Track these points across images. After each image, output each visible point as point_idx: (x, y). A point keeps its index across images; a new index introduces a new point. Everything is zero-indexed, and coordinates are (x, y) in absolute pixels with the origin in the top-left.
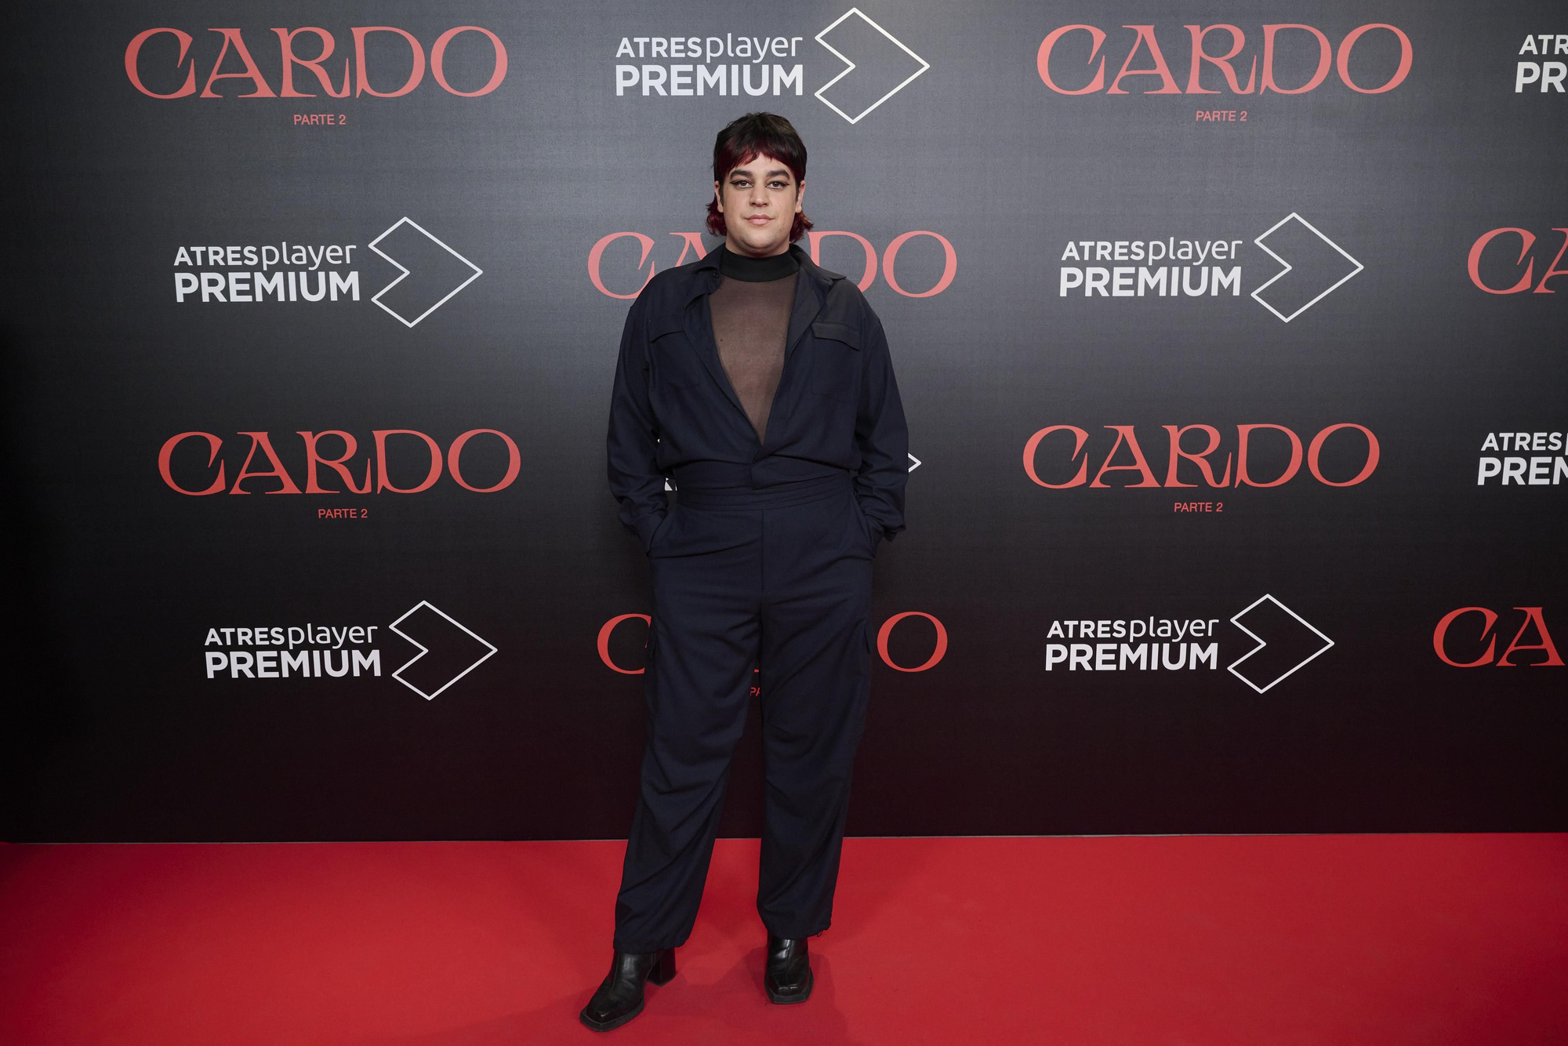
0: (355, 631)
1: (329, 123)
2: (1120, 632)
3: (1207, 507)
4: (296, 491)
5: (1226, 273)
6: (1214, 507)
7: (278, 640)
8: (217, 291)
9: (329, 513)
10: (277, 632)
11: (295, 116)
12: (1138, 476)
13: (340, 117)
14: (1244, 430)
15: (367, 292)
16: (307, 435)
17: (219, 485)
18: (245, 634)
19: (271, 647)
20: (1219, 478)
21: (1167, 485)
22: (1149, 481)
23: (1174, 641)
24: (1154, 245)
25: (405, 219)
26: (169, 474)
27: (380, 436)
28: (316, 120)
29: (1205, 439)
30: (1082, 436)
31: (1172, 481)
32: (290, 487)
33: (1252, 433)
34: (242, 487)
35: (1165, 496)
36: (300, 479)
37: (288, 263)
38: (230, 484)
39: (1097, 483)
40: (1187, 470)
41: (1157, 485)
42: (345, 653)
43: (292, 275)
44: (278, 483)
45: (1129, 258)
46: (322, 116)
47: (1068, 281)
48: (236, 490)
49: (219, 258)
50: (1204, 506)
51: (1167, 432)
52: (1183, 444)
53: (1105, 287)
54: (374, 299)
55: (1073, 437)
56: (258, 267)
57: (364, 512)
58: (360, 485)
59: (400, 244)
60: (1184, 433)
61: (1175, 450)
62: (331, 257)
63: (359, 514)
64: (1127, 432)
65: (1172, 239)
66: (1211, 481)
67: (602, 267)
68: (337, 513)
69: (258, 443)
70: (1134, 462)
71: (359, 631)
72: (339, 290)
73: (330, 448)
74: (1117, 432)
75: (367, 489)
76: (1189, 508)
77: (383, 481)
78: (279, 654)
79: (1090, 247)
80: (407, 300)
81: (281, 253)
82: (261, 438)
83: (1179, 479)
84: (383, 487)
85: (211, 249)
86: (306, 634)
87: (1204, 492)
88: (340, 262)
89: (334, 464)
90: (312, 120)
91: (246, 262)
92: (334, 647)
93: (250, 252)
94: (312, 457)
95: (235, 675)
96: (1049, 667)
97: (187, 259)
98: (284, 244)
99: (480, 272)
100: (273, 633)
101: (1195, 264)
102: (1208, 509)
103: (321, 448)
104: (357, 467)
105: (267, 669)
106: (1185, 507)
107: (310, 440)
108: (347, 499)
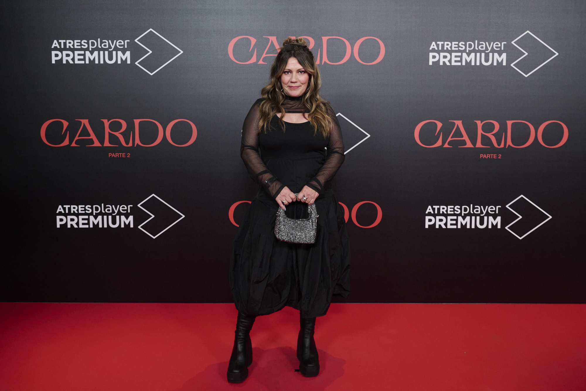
0: (122, 207)
2: (457, 211)
3: (494, 156)
4: (99, 145)
5: (500, 56)
6: (497, 156)
7: (89, 211)
8: (70, 59)
9: (113, 155)
10: (88, 207)
12: (464, 143)
14: (509, 123)
15: (134, 60)
16: (105, 121)
17: (66, 142)
18: (74, 208)
19: (85, 214)
20: (499, 144)
21: (477, 146)
22: (469, 145)
23: (481, 215)
24: (469, 44)
25: (151, 29)
26: (45, 137)
27: (137, 122)
29: (492, 127)
30: (439, 125)
31: (479, 145)
32: (97, 144)
33: (513, 124)
34: (76, 143)
35: (477, 151)
36: (102, 140)
37: (100, 47)
38: (71, 141)
39: (446, 145)
40: (486, 140)
41: (472, 146)
42: (118, 217)
43: (102, 53)
44: (91, 141)
45: (459, 49)
47: (433, 58)
48: (73, 145)
49: (71, 45)
50: (493, 156)
51: (476, 123)
52: (483, 129)
53: (448, 61)
54: (136, 63)
55: (436, 125)
56: (88, 49)
57: (129, 154)
58: (127, 143)
59: (149, 40)
60: (484, 124)
61: (480, 131)
62: (119, 45)
63: (126, 155)
64: (459, 123)
65: (476, 41)
66: (496, 145)
67: (234, 51)
68: (117, 155)
69: (84, 124)
70: (462, 136)
71: (124, 207)
72: (122, 59)
73: (115, 127)
74: (455, 123)
75: (130, 144)
76: (487, 157)
77: (138, 141)
79: (442, 44)
80: (149, 64)
81: (97, 43)
82: (85, 122)
83: (482, 144)
84: (137, 144)
85: (68, 41)
86: (101, 208)
87: (493, 150)
88: (122, 47)
89: (116, 134)
91: (82, 47)
92: (113, 214)
93: (84, 42)
94: (107, 130)
95: (69, 226)
96: (427, 226)
97: (57, 45)
98: (99, 39)
99: (182, 52)
100: (86, 208)
101: (486, 52)
103: (111, 127)
104: (126, 135)
105: (83, 224)
106: (485, 156)
107: (107, 123)
108: (121, 149)
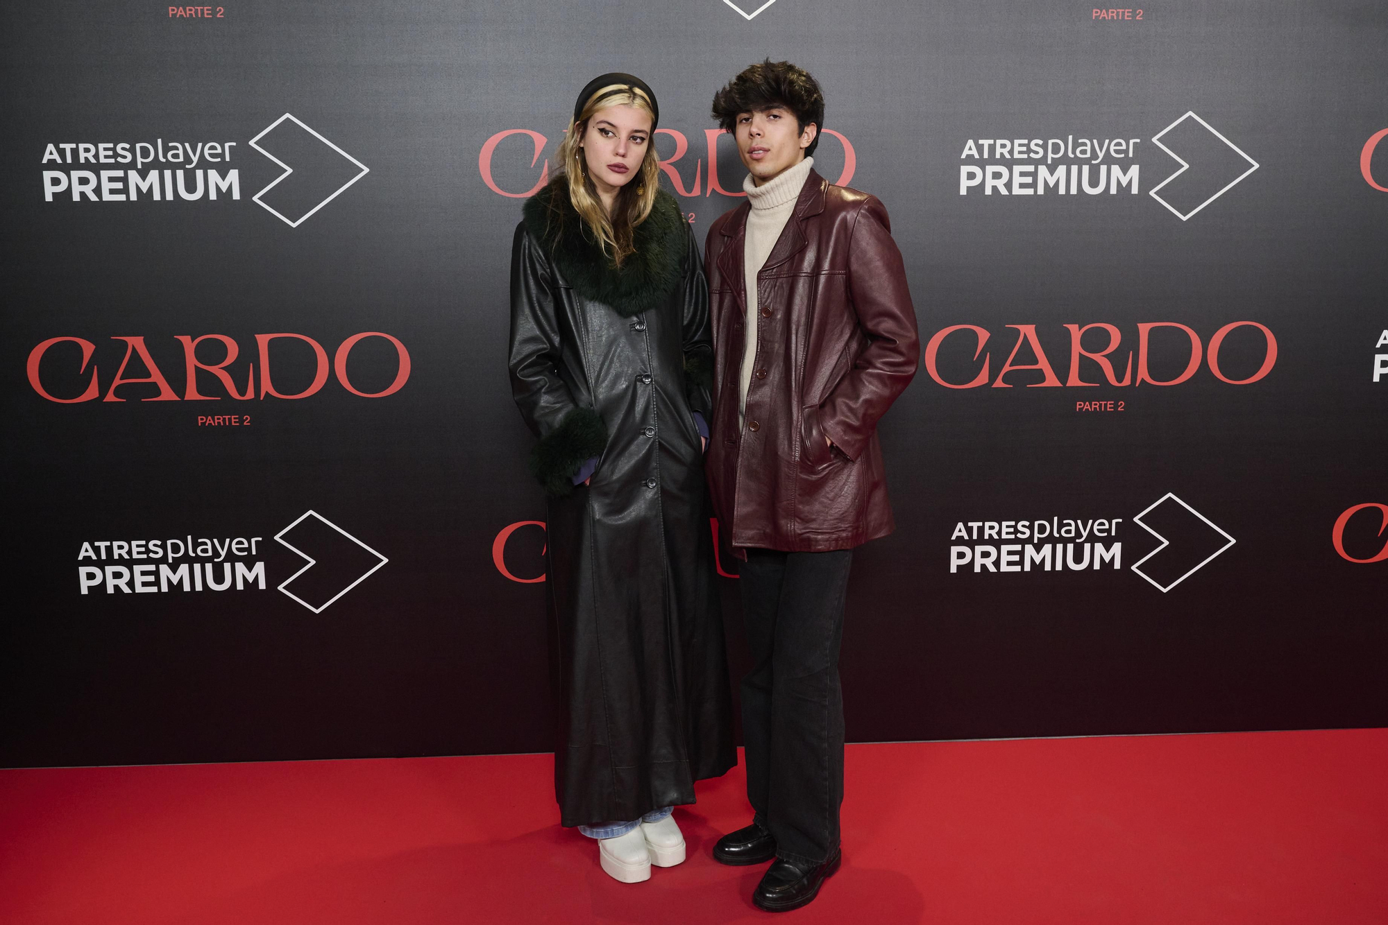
0: (237, 543)
1: (206, 16)
2: (1024, 533)
3: (1109, 406)
4: (174, 397)
5: (1125, 171)
6: (1116, 406)
7: (157, 553)
8: (88, 190)
9: (209, 420)
10: (155, 545)
11: (170, 8)
12: (1040, 376)
13: (218, 10)
14: (1144, 329)
15: (247, 190)
16: (186, 340)
17: (92, 392)
18: (121, 547)
19: (149, 561)
20: (1120, 377)
21: (1068, 384)
22: (1051, 380)
23: (1077, 541)
24: (1053, 143)
25: (287, 115)
26: (38, 381)
27: (263, 340)
28: (193, 12)
29: (1106, 337)
30: (983, 335)
31: (1074, 380)
32: (168, 394)
33: (1152, 332)
34: (116, 394)
35: (1068, 395)
36: (178, 384)
37: (164, 160)
38: (103, 390)
39: (999, 383)
40: (1089, 369)
41: (1059, 384)
42: (227, 566)
43: (168, 174)
44: (154, 389)
46: (199, 8)
47: (968, 179)
48: (110, 397)
49: (90, 156)
50: (1106, 405)
51: (1068, 331)
52: (1085, 343)
53: (1005, 185)
54: (255, 199)
55: (974, 336)
56: (132, 165)
57: (247, 418)
58: (242, 390)
59: (283, 141)
60: (1085, 332)
61: (1077, 349)
62: (210, 154)
63: (241, 421)
64: (1028, 331)
65: (1070, 137)
66: (1112, 380)
67: (494, 166)
68: (218, 420)
69: (134, 348)
70: (1036, 362)
71: (242, 543)
72: (218, 188)
73: (210, 353)
74: (1018, 331)
75: (250, 394)
76: (1091, 408)
77: (267, 386)
78: (158, 568)
79: (989, 145)
80: (287, 199)
81: (156, 150)
82: (136, 343)
83: (1081, 378)
84: (267, 392)
85: (82, 146)
86: (186, 546)
87: (1106, 391)
88: (219, 160)
89: (215, 370)
90: (188, 12)
91: (119, 159)
92: (216, 560)
93: (123, 149)
94: (191, 362)
95: (110, 590)
96: (953, 570)
97: (56, 156)
98: (159, 141)
99: (366, 170)
100: (151, 546)
101: (1093, 162)
102: (1110, 408)
103: (201, 353)
104: (239, 372)
105: (144, 584)
106: (1087, 406)
107: (189, 345)
108: (228, 405)
